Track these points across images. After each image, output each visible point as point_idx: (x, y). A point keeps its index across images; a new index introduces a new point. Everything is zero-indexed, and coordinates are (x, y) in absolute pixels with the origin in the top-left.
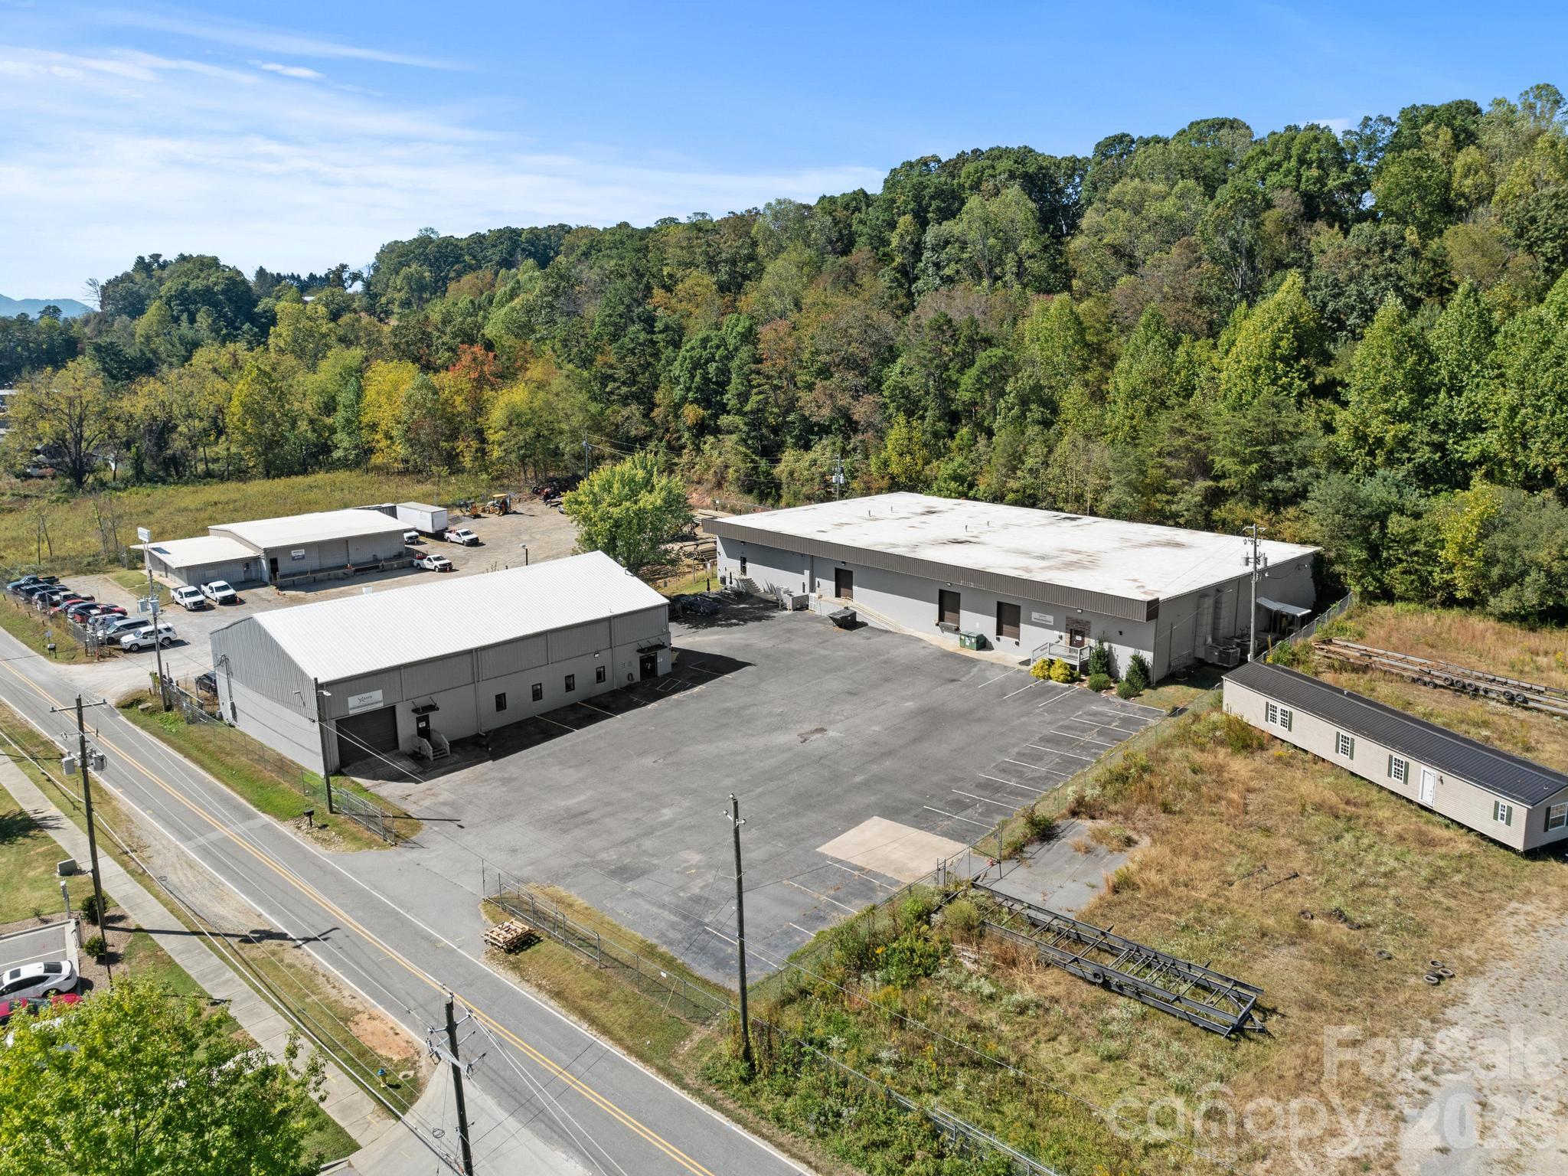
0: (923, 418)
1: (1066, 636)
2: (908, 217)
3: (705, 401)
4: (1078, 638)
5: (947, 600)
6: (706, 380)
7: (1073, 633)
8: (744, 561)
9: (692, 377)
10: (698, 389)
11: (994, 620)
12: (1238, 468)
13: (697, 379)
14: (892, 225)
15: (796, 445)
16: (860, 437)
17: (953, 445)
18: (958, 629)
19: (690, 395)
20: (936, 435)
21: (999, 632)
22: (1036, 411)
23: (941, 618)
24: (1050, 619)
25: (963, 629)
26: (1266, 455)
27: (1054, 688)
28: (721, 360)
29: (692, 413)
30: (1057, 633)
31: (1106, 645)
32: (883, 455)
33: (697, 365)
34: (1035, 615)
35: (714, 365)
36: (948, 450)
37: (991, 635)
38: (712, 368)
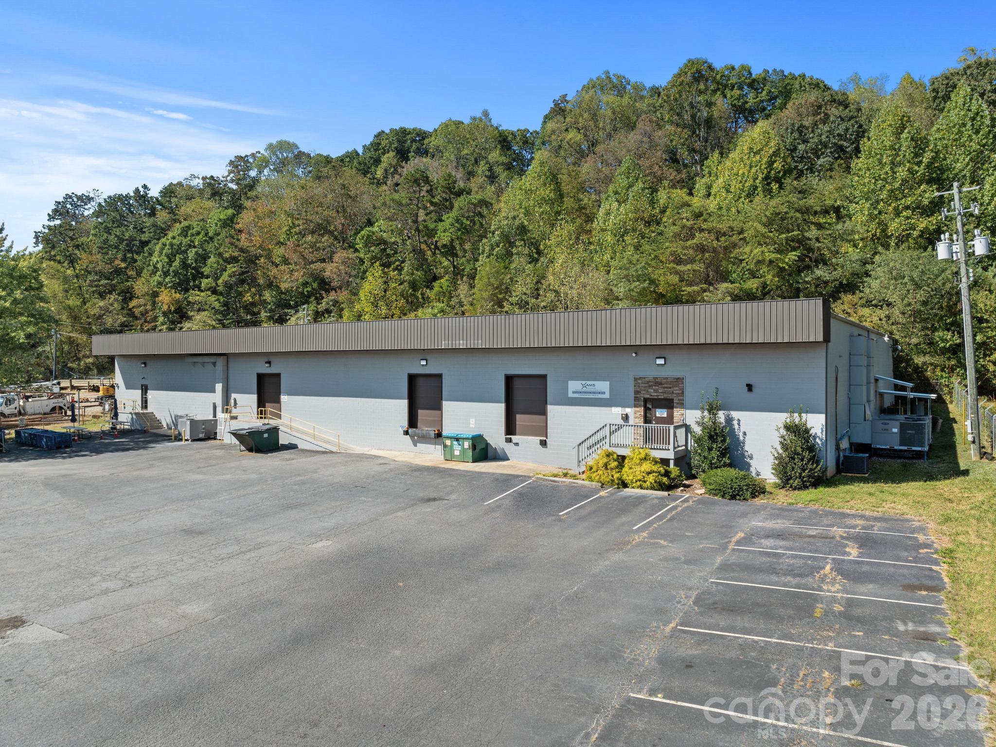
0: (399, 269)
1: (635, 414)
2: (392, 154)
3: (183, 286)
4: (661, 413)
5: (422, 386)
6: (185, 265)
7: (649, 405)
8: (145, 389)
9: (170, 262)
10: (176, 273)
11: (500, 409)
12: (774, 256)
13: (176, 264)
14: (377, 161)
15: (270, 318)
16: (332, 296)
17: (431, 294)
18: (439, 435)
19: (167, 279)
20: (414, 286)
21: (510, 429)
22: (520, 247)
23: (413, 422)
24: (603, 387)
25: (448, 430)
26: (801, 242)
27: (641, 500)
28: (201, 246)
29: (166, 298)
30: (618, 411)
31: (721, 416)
32: (357, 307)
33: (176, 251)
34: (574, 386)
35: (194, 250)
36: (426, 299)
37: (496, 437)
38: (191, 254)
